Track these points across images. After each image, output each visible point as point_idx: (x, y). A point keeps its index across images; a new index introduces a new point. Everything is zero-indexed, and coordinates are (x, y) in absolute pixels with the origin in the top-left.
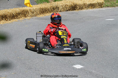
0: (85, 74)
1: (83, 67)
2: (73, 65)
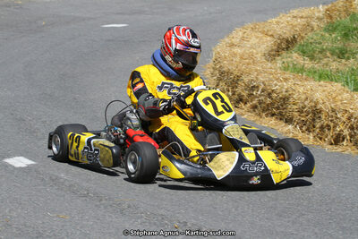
0: (39, 185)
1: (33, 163)
2: (4, 158)
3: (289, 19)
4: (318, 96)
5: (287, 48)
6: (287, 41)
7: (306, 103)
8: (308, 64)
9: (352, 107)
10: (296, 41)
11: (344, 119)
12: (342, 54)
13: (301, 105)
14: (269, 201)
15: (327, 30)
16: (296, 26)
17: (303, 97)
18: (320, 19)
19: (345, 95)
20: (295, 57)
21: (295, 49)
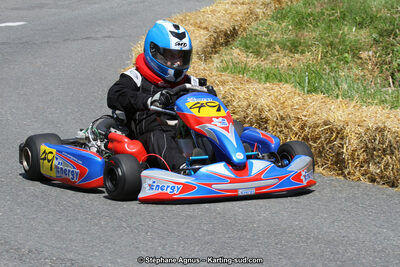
3: (227, 6)
4: (263, 102)
5: (227, 43)
6: (226, 34)
7: (249, 112)
8: (252, 61)
9: (305, 113)
10: (237, 34)
11: (295, 129)
12: (294, 47)
13: (243, 114)
14: (204, 235)
15: (275, 18)
16: (236, 15)
17: (245, 103)
18: (265, 5)
19: (297, 99)
20: (235, 53)
21: (236, 43)
